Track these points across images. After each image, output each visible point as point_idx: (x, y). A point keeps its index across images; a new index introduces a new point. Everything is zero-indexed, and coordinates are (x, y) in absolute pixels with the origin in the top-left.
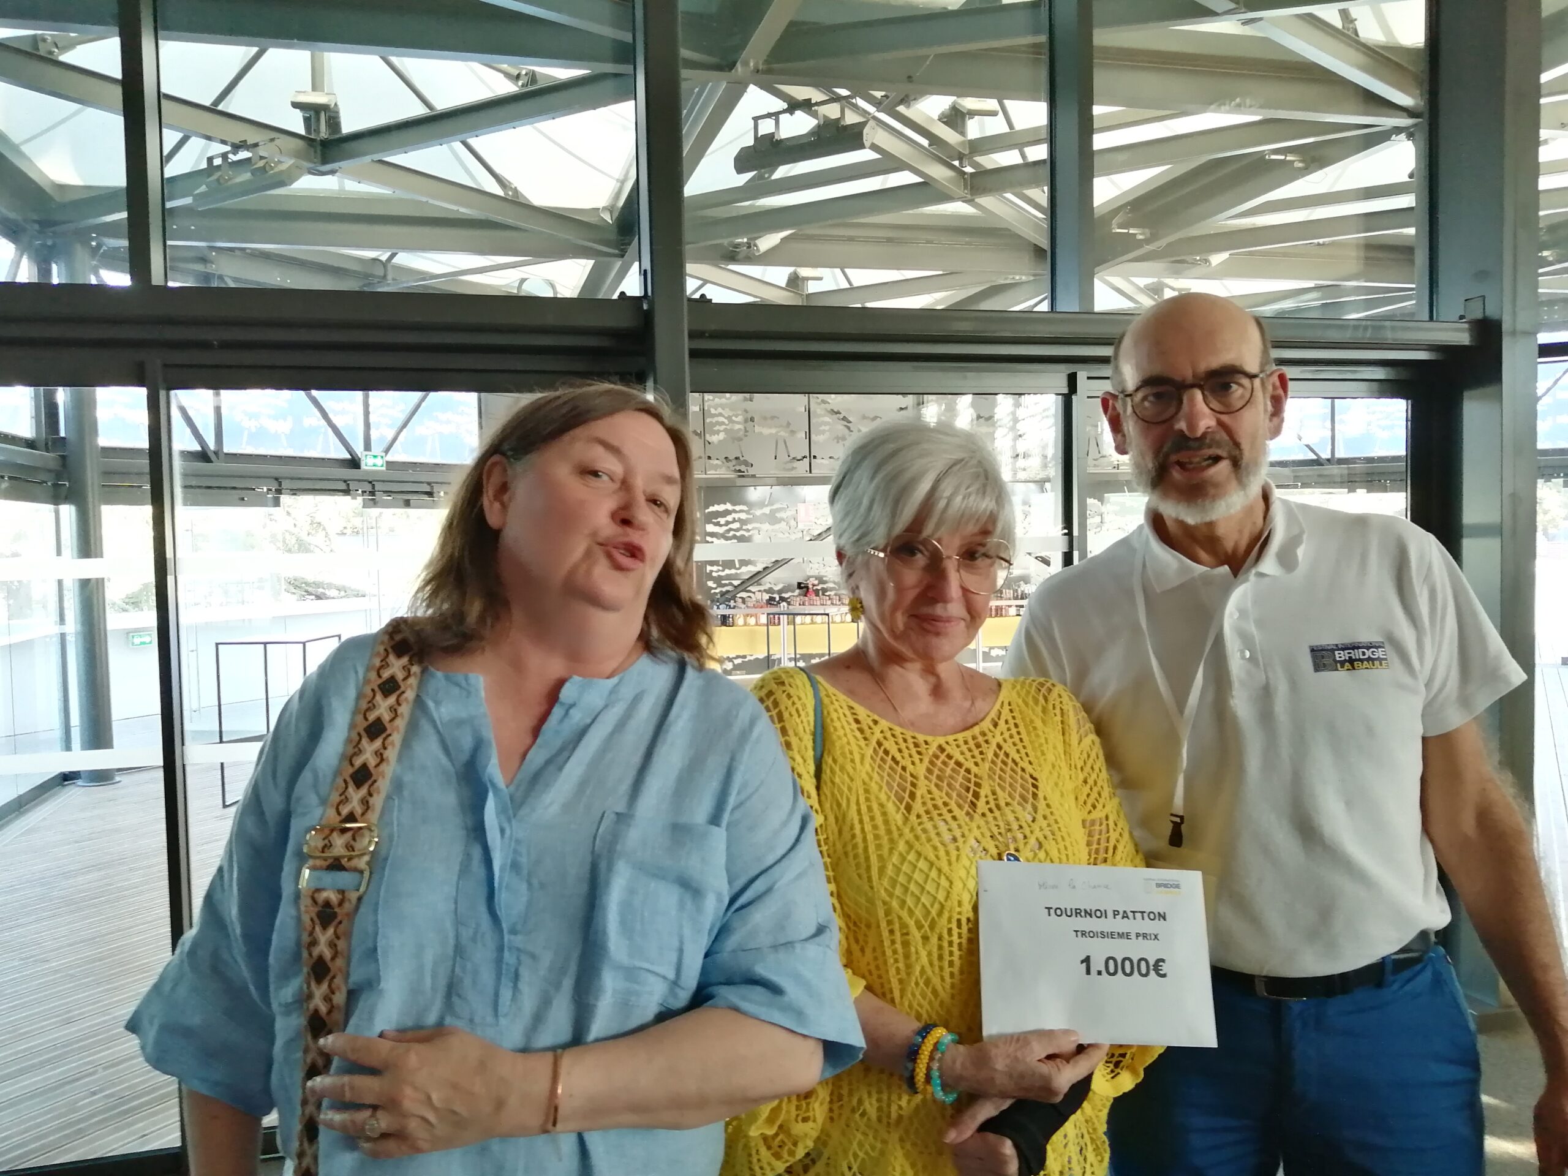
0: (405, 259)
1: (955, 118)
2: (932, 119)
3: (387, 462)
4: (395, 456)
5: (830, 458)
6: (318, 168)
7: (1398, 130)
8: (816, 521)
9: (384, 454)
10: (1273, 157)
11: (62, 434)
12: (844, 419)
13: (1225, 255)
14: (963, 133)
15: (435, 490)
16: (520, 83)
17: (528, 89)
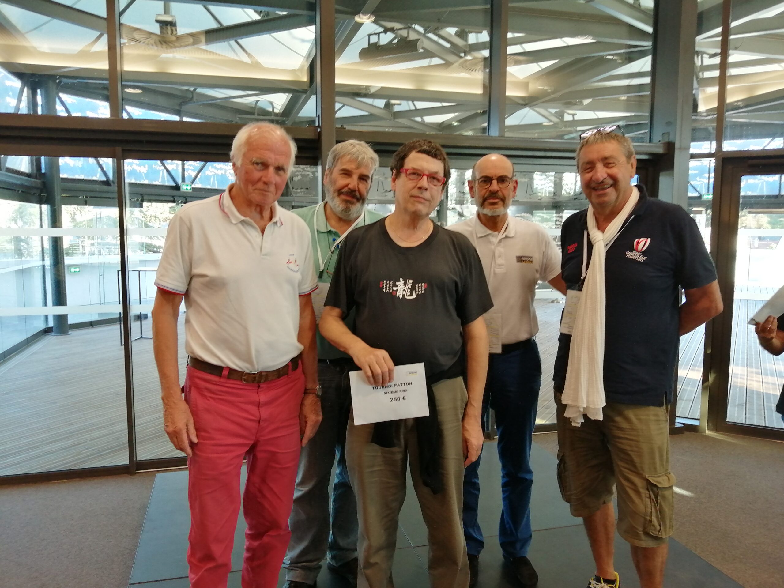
0: (204, 91)
1: (462, 35)
3: (193, 188)
4: (198, 185)
9: (191, 184)
10: (607, 57)
11: (43, 171)
13: (590, 100)
14: (466, 40)
16: (262, 15)
17: (266, 18)
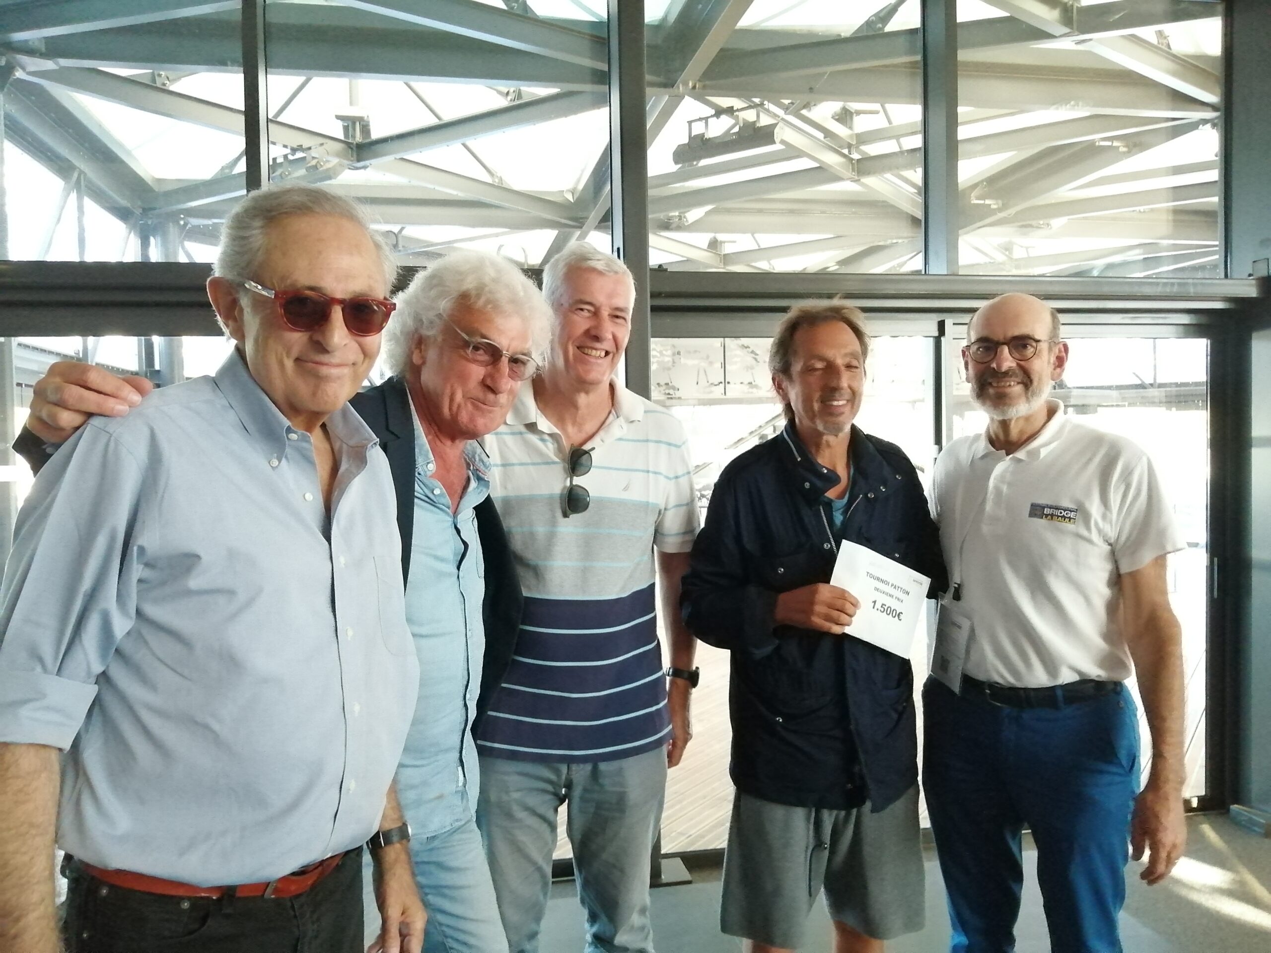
1: (845, 117)
2: (827, 118)
5: (742, 383)
6: (354, 165)
7: (1205, 122)
10: (1102, 144)
11: (157, 367)
12: (753, 352)
13: (1065, 220)
14: (851, 128)
17: (517, 102)
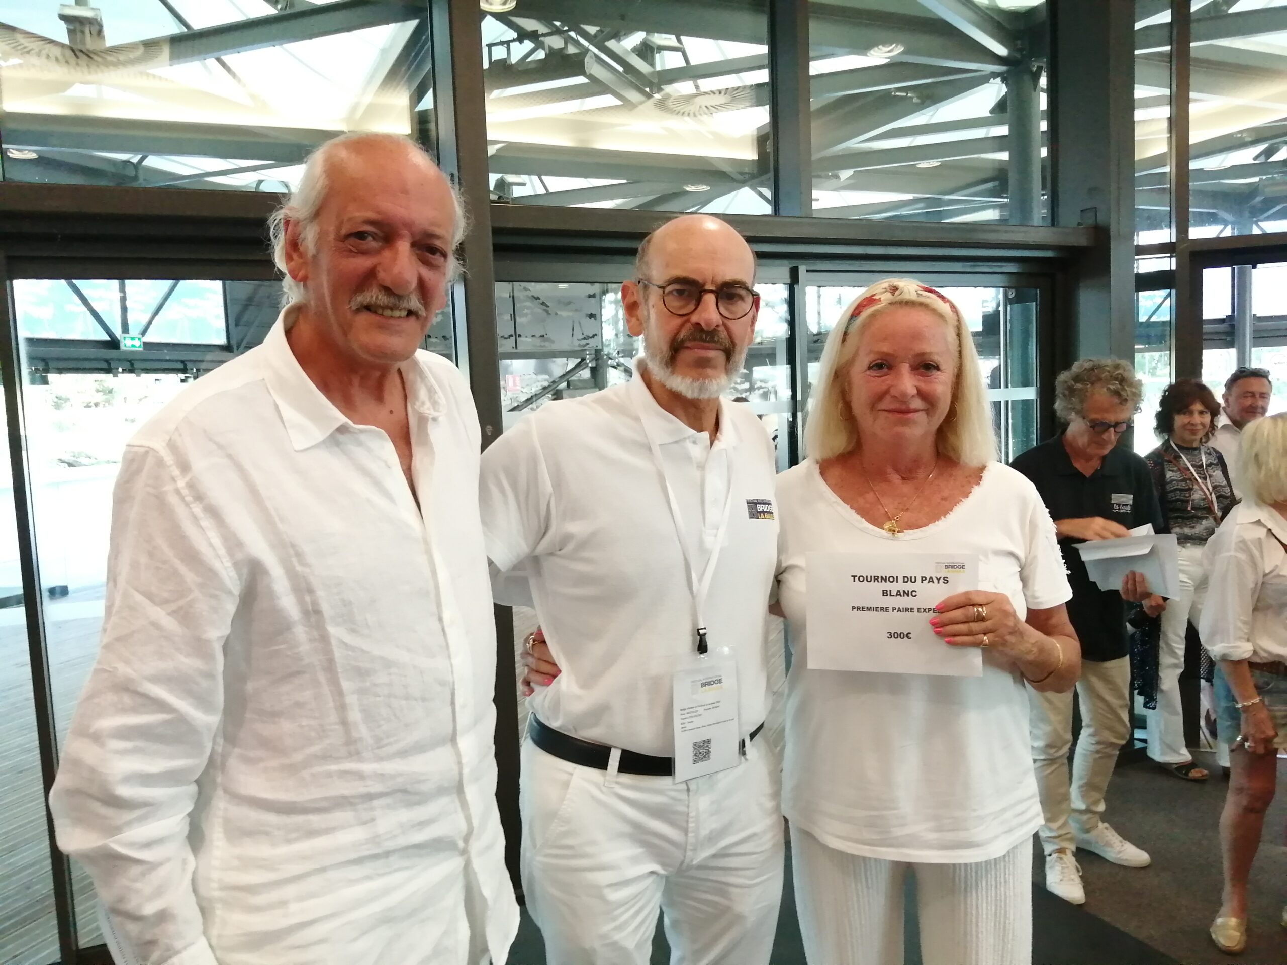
0: (154, 162)
1: (646, 51)
2: (627, 51)
3: (145, 344)
4: (150, 338)
5: (533, 336)
7: (994, 75)
8: (522, 389)
9: (140, 336)
10: (898, 94)
12: (543, 304)
13: (850, 172)
14: (652, 64)
15: (188, 367)
16: (279, 6)
17: (288, 11)
